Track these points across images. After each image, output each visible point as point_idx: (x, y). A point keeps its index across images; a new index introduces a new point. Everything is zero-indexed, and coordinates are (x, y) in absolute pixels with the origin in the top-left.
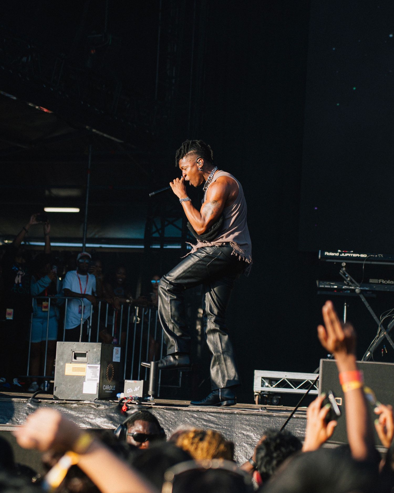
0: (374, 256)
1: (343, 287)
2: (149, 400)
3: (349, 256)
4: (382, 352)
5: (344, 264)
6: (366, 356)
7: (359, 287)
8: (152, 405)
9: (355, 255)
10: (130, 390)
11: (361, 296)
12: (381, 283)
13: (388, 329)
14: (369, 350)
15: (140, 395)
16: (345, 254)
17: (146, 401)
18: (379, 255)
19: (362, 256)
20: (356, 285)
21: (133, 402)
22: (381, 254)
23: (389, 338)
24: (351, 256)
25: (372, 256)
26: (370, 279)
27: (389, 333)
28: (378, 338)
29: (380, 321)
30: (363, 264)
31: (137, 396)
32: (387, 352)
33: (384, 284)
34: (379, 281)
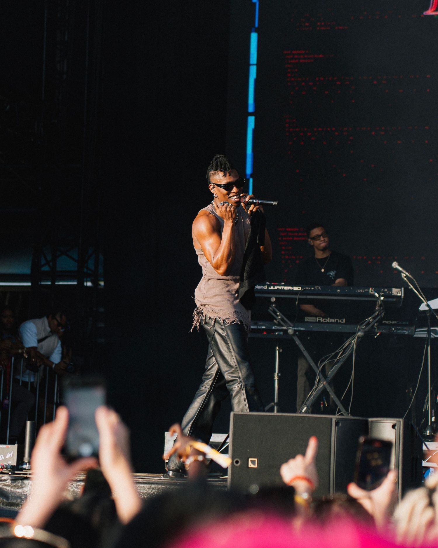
0: (309, 288)
1: (272, 327)
2: (25, 469)
3: (280, 289)
4: (322, 406)
5: (273, 299)
6: (302, 411)
7: (293, 327)
8: (28, 474)
9: (286, 288)
10: (1, 457)
11: (296, 339)
12: (319, 321)
13: (328, 377)
14: (305, 404)
15: (14, 463)
16: (274, 287)
17: (22, 470)
18: (316, 287)
19: (296, 288)
20: (288, 324)
21: (5, 471)
22: (319, 286)
23: (329, 389)
24: (282, 289)
25: (307, 288)
26: (306, 317)
27: (329, 383)
28: (316, 389)
29: (318, 368)
30: (296, 299)
31: (9, 464)
32: (327, 406)
33: (323, 322)
34: (316, 320)
